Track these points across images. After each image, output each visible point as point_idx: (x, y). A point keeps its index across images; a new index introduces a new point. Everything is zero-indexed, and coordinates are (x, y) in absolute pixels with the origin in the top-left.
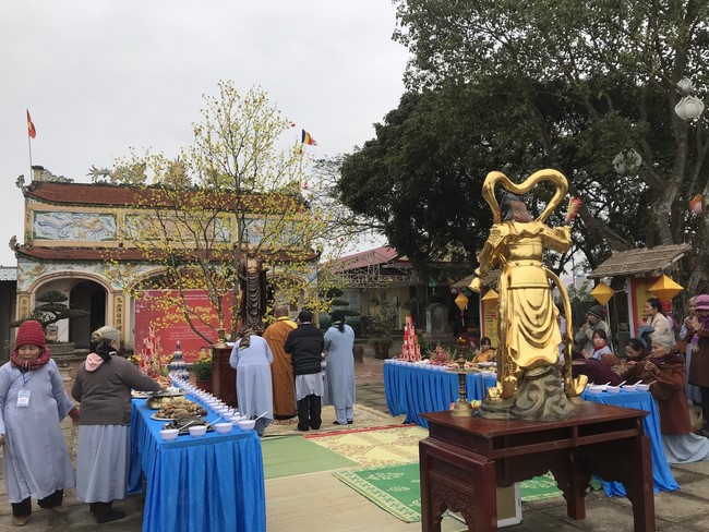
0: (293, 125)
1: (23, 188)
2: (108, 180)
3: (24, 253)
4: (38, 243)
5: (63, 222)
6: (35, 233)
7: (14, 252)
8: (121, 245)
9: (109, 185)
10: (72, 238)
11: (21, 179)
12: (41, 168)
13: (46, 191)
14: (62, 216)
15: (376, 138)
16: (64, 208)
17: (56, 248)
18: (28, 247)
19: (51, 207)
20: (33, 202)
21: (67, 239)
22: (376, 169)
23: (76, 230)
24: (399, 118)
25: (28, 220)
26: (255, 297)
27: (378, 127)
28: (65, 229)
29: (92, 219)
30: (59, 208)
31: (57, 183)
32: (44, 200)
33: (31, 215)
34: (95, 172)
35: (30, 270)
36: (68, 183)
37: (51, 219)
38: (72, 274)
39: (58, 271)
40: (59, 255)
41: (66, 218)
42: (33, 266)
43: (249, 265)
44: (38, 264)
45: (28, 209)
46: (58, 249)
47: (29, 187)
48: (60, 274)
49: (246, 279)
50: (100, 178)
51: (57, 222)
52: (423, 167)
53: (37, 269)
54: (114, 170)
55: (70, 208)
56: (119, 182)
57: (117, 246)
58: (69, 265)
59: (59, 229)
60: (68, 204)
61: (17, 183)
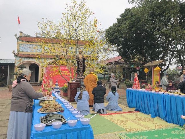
0: (94, 14)
1: (16, 37)
2: (40, 36)
3: (16, 55)
4: (21, 53)
6: (20, 50)
7: (14, 55)
8: (43, 54)
9: (40, 37)
10: (30, 51)
11: (16, 35)
12: (22, 32)
13: (23, 39)
14: (27, 45)
15: (117, 22)
16: (28, 43)
17: (25, 54)
18: (18, 54)
19: (24, 43)
20: (20, 42)
21: (29, 52)
22: (117, 31)
23: (31, 49)
24: (124, 15)
25: (18, 46)
26: (81, 66)
27: (117, 19)
28: (28, 49)
29: (35, 46)
30: (26, 43)
31: (26, 36)
32: (22, 41)
33: (19, 45)
34: (36, 34)
35: (18, 60)
36: (29, 36)
37: (24, 46)
38: (29, 61)
40: (26, 56)
41: (28, 46)
42: (19, 59)
43: (80, 56)
44: (20, 58)
45: (18, 43)
46: (26, 54)
47: (18, 37)
48: (26, 61)
49: (79, 60)
50: (38, 35)
51: (26, 47)
52: (134, 28)
53: (20, 60)
54: (41, 33)
55: (29, 43)
56: (43, 36)
57: (42, 54)
58: (29, 59)
59: (26, 49)
60: (29, 42)
61: (15, 36)
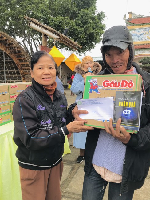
1: (126, 20)
5: (141, 33)
10: (144, 40)
11: (125, 16)
12: (131, 13)
14: (140, 30)
16: (142, 27)
17: (137, 45)
19: (136, 27)
20: (130, 26)
23: (146, 36)
28: (141, 36)
30: (139, 27)
31: (138, 18)
32: (134, 24)
36: (142, 17)
37: (136, 32)
38: (144, 55)
39: (139, 54)
40: (139, 47)
41: (142, 31)
47: (128, 20)
48: (139, 55)
51: (138, 33)
55: (144, 26)
58: (143, 51)
59: (139, 36)
60: (143, 24)
61: (124, 18)
